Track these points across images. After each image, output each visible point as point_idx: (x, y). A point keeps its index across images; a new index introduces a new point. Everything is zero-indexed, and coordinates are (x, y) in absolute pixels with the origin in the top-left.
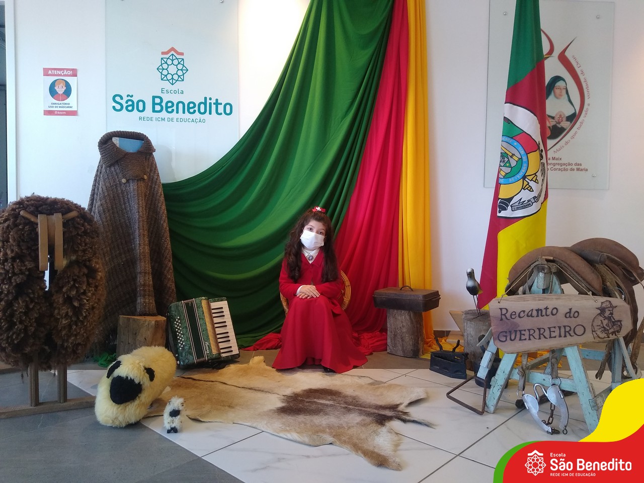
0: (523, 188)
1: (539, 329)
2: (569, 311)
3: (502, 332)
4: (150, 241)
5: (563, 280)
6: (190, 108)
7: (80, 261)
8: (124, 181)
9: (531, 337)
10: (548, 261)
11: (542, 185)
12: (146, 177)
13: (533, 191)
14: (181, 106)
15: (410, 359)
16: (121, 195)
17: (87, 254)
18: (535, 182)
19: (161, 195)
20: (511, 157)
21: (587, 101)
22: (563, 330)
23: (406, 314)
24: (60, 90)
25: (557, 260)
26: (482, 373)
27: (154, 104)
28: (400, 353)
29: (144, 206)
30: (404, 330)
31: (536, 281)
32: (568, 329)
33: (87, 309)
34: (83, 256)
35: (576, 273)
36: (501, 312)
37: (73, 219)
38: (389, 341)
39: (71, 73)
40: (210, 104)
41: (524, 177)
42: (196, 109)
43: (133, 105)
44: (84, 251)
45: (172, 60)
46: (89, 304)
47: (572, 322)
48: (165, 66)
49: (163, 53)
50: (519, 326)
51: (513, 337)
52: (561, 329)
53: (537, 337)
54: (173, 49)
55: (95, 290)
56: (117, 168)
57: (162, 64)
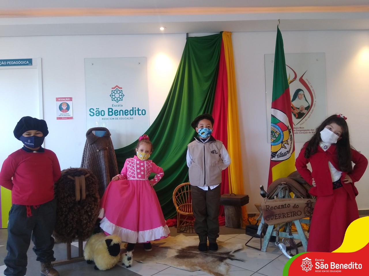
0: (282, 147)
2: (294, 205)
6: (126, 113)
7: (91, 195)
8: (98, 151)
11: (291, 145)
12: (107, 148)
13: (286, 148)
14: (121, 112)
15: (236, 229)
17: (93, 191)
18: (287, 144)
20: (275, 133)
21: (314, 100)
23: (233, 207)
24: (64, 108)
27: (109, 112)
28: (231, 226)
30: (233, 215)
37: (88, 177)
38: (226, 220)
39: (69, 99)
40: (135, 110)
41: (282, 142)
42: (129, 113)
43: (99, 113)
45: (117, 91)
48: (114, 94)
49: (112, 88)
54: (117, 86)
56: (95, 145)
57: (112, 93)
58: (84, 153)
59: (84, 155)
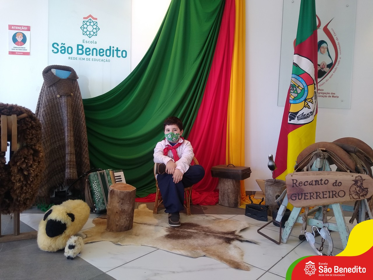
0: (305, 107)
1: (317, 193)
2: (335, 182)
3: (293, 194)
4: (74, 134)
5: (331, 162)
6: (101, 52)
7: (29, 145)
8: (58, 96)
9: (311, 197)
10: (323, 151)
11: (315, 105)
12: (72, 94)
13: (310, 108)
14: (95, 51)
15: (233, 208)
16: (56, 105)
17: (33, 141)
18: (311, 103)
19: (82, 106)
20: (298, 87)
21: (339, 56)
22: (331, 194)
23: (231, 181)
24: (19, 39)
25: (328, 150)
26: (279, 219)
27: (78, 49)
28: (227, 205)
29: (71, 113)
30: (229, 191)
31: (315, 163)
32: (334, 193)
33: (33, 176)
34: (30, 142)
35: (340, 158)
36: (293, 182)
37: (24, 119)
38: (220, 197)
39: (26, 28)
40: (113, 50)
41: (305, 100)
42: (104, 53)
43: (65, 50)
44: (31, 139)
45: (90, 23)
46: (34, 173)
47: (337, 189)
48: (85, 26)
49: (84, 18)
50: (304, 191)
51: (300, 198)
52: (330, 193)
53: (315, 198)
54: (90, 16)
55: (38, 164)
56: (54, 88)
57: (83, 25)
58: (40, 99)
59: (39, 101)
